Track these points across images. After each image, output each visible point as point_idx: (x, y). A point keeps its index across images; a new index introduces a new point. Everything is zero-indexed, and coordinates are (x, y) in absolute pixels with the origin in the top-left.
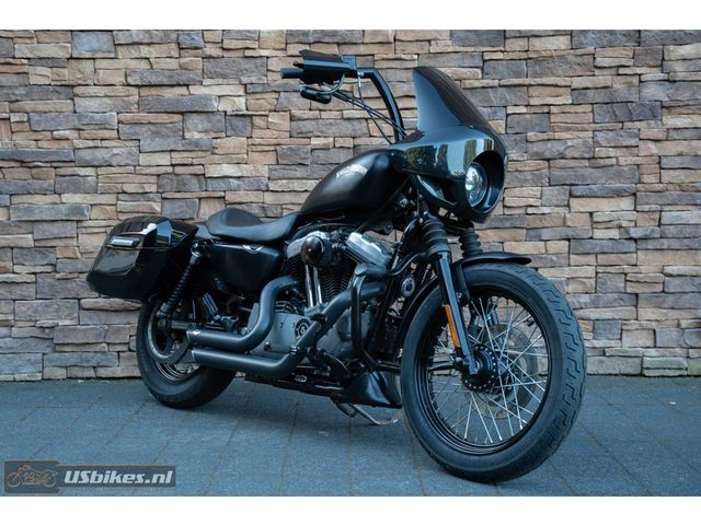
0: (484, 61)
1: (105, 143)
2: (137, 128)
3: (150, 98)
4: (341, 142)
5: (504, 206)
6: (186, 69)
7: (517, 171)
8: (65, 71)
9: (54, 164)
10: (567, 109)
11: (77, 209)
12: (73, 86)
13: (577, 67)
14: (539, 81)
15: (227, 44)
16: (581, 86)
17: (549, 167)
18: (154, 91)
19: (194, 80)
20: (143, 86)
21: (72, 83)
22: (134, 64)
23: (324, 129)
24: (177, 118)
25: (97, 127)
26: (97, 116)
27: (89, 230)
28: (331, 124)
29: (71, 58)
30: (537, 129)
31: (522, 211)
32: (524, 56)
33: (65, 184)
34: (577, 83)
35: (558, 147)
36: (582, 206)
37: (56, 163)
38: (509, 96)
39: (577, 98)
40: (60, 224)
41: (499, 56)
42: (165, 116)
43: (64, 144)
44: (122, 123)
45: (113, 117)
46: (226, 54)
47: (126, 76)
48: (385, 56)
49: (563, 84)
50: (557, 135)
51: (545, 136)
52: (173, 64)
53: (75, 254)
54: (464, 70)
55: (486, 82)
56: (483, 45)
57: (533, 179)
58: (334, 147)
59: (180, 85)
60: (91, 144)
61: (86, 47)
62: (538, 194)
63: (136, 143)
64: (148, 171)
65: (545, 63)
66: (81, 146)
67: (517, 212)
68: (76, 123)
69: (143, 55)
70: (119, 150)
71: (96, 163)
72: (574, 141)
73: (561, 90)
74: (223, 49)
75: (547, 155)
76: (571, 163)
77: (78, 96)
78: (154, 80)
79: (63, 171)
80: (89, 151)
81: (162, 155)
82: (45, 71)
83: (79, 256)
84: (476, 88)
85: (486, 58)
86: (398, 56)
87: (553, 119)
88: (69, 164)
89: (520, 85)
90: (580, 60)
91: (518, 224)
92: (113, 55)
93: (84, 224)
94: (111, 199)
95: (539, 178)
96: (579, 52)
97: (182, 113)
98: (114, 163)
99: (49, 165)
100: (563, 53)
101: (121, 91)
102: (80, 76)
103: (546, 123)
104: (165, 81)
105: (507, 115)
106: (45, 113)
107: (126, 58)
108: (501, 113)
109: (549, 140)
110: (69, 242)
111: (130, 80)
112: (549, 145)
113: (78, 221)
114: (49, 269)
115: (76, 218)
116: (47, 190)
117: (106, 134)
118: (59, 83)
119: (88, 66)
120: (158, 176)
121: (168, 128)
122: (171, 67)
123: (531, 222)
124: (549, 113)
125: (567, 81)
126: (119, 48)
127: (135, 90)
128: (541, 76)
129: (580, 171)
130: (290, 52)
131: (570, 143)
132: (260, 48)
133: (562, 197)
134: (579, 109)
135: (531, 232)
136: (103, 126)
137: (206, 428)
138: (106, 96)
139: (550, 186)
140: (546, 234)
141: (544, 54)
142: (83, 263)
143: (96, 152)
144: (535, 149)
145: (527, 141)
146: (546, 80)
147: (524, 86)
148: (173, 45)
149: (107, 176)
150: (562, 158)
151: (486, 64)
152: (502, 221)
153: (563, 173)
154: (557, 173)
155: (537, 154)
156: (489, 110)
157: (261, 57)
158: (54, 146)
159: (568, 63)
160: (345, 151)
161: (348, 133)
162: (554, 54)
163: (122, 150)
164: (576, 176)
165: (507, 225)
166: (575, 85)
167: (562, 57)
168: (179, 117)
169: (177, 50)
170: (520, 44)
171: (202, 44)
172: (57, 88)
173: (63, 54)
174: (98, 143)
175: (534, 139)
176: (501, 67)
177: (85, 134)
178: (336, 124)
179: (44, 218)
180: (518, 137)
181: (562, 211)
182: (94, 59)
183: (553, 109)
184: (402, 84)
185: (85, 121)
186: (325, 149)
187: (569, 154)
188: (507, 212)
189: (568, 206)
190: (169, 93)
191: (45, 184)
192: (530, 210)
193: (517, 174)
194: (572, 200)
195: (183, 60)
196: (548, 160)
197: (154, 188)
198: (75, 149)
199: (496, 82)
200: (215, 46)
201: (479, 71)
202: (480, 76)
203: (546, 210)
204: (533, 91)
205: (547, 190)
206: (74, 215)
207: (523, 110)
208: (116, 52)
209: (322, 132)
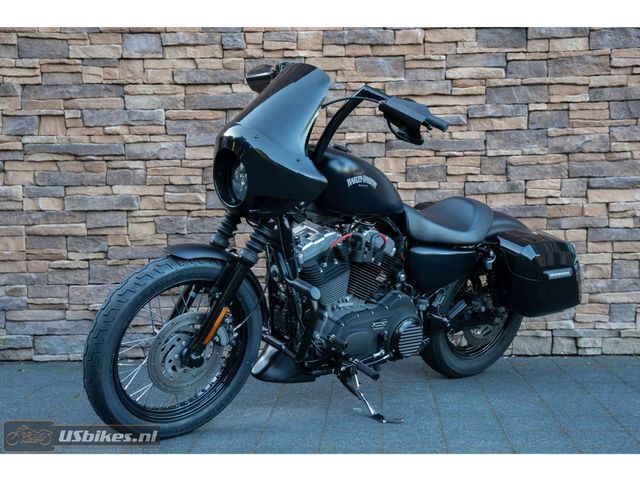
0: (508, 61)
1: (153, 138)
2: (183, 124)
3: (195, 96)
4: (373, 137)
5: (526, 197)
6: (229, 69)
7: (538, 164)
8: (116, 71)
9: (107, 158)
10: (585, 106)
11: (128, 200)
12: (123, 85)
13: (594, 67)
14: (558, 79)
15: (267, 45)
16: (598, 85)
17: (568, 161)
18: (199, 90)
19: (237, 79)
20: (189, 84)
21: (123, 82)
22: (180, 64)
23: (357, 124)
24: (221, 114)
25: (146, 123)
26: (146, 113)
27: (139, 220)
28: (364, 120)
29: (122, 58)
30: (556, 125)
31: (543, 202)
32: (545, 56)
33: (115, 177)
34: (595, 81)
35: (577, 142)
36: (599, 197)
37: (108, 157)
38: (530, 94)
39: (594, 96)
40: (111, 214)
41: (522, 56)
42: (210, 113)
43: (115, 139)
44: (169, 119)
45: (162, 114)
46: (266, 55)
47: (173, 75)
48: (415, 57)
49: (582, 83)
50: (576, 131)
51: (564, 131)
52: (218, 64)
53: (126, 241)
54: (489, 70)
55: (509, 81)
56: (506, 47)
57: (553, 172)
58: (368, 141)
59: (223, 84)
60: (140, 138)
61: (136, 48)
62: (558, 186)
63: (183, 138)
64: (193, 164)
65: (564, 63)
66: (131, 140)
67: (538, 202)
68: (127, 119)
69: (190, 56)
70: (166, 145)
71: (145, 157)
72: (592, 136)
73: (579, 89)
74: (264, 50)
75: (567, 149)
76: (589, 157)
77: (128, 94)
78: (199, 79)
79: (114, 164)
80: (138, 145)
81: (206, 149)
82: (98, 70)
83: (129, 243)
84: (500, 86)
85: (509, 58)
86: (427, 56)
87: (572, 115)
88: (119, 158)
89: (541, 84)
90: (597, 60)
91: (539, 214)
92: (160, 56)
93: (134, 214)
94: (159, 190)
95: (559, 170)
96: (596, 52)
97: (226, 110)
98: (162, 157)
99: (101, 158)
100: (581, 54)
101: (168, 89)
102: (129, 75)
103: (565, 119)
104: (210, 80)
105: (529, 112)
106: (98, 109)
107: (174, 60)
108: (524, 110)
109: (568, 135)
110: (120, 230)
111: (177, 79)
112: (568, 140)
113: (128, 211)
114: (101, 256)
115: (127, 208)
116: (98, 182)
117: (154, 129)
118: (110, 82)
119: (137, 66)
120: (203, 169)
121: (212, 124)
122: (214, 66)
123: (551, 212)
124: (568, 110)
125: (585, 80)
126: (166, 49)
127: (182, 89)
128: (561, 75)
129: (597, 165)
130: (326, 53)
131: (587, 138)
132: (298, 49)
133: (580, 188)
134: (597, 106)
135: (552, 222)
136: (152, 122)
137: (248, 404)
138: (154, 94)
139: (569, 178)
140: (565, 223)
141: (563, 54)
142: (133, 250)
143: (145, 146)
144: (555, 144)
145: (548, 136)
146: (565, 79)
147: (545, 84)
148: (217, 47)
149: (155, 169)
150: (581, 152)
151: (510, 63)
152: (524, 211)
153: (582, 166)
154: (575, 166)
155: (557, 148)
156: (511, 107)
157: (300, 57)
158: (106, 141)
159: (585, 63)
160: (378, 145)
161: (380, 129)
162: (573, 54)
163: (170, 144)
164: (593, 169)
165: (529, 215)
166: (592, 84)
167: (580, 58)
168: (224, 114)
169: (221, 51)
170: (541, 46)
171: (244, 45)
172: (109, 87)
173: (115, 55)
174: (147, 138)
175: (554, 134)
176: (523, 67)
177: (134, 130)
178: (369, 120)
179: (97, 208)
180: (539, 132)
181: (580, 201)
182: (143, 59)
183: (572, 106)
184: (431, 83)
185: (135, 117)
186: (359, 143)
187: (587, 148)
188: (529, 202)
189: (586, 197)
190: (213, 91)
191: (97, 177)
192: (550, 201)
193: (538, 167)
194: (589, 191)
195: (226, 61)
196: (567, 154)
197: (199, 180)
198: (126, 144)
199: (519, 81)
200: (256, 47)
201: (503, 70)
202: (504, 76)
203: (565, 201)
204: (553, 89)
205: (567, 182)
206: (125, 205)
207: (544, 107)
208: (163, 53)
209: (356, 127)
